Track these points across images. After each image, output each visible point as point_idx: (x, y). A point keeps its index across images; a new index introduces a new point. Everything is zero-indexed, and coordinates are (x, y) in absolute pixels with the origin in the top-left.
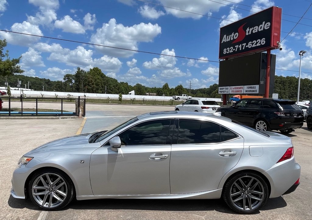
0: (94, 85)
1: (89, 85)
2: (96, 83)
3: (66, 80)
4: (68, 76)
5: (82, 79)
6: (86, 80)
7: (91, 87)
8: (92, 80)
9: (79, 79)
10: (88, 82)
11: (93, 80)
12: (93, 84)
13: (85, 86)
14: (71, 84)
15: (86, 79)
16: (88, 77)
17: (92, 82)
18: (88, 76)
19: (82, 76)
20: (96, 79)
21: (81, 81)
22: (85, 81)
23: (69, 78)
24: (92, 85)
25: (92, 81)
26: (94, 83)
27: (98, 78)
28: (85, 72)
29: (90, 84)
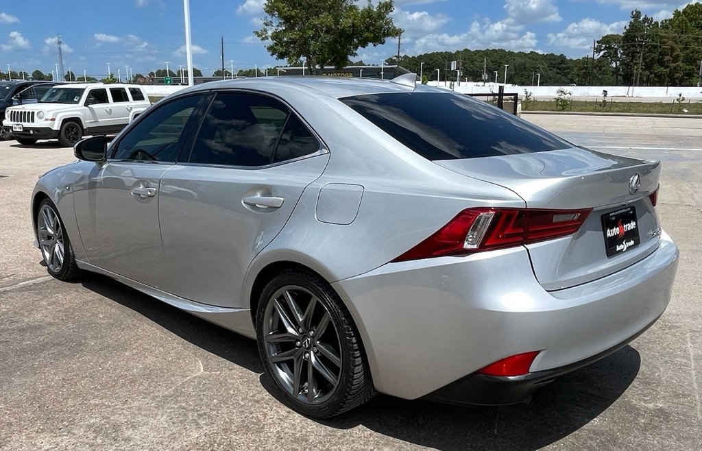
0: (680, 63)
1: (662, 63)
2: (687, 54)
3: (602, 53)
4: (608, 42)
5: (641, 46)
6: (655, 47)
7: (668, 70)
8: (675, 45)
9: (634, 46)
10: (660, 54)
11: (678, 47)
12: (675, 59)
13: (648, 66)
14: (614, 65)
15: (654, 43)
16: (662, 37)
17: (675, 53)
18: (664, 34)
19: (642, 36)
20: (687, 43)
21: (638, 53)
22: (650, 51)
23: (610, 48)
24: (673, 62)
25: (673, 49)
26: (678, 56)
27: (694, 38)
28: (657, 23)
29: (667, 58)
